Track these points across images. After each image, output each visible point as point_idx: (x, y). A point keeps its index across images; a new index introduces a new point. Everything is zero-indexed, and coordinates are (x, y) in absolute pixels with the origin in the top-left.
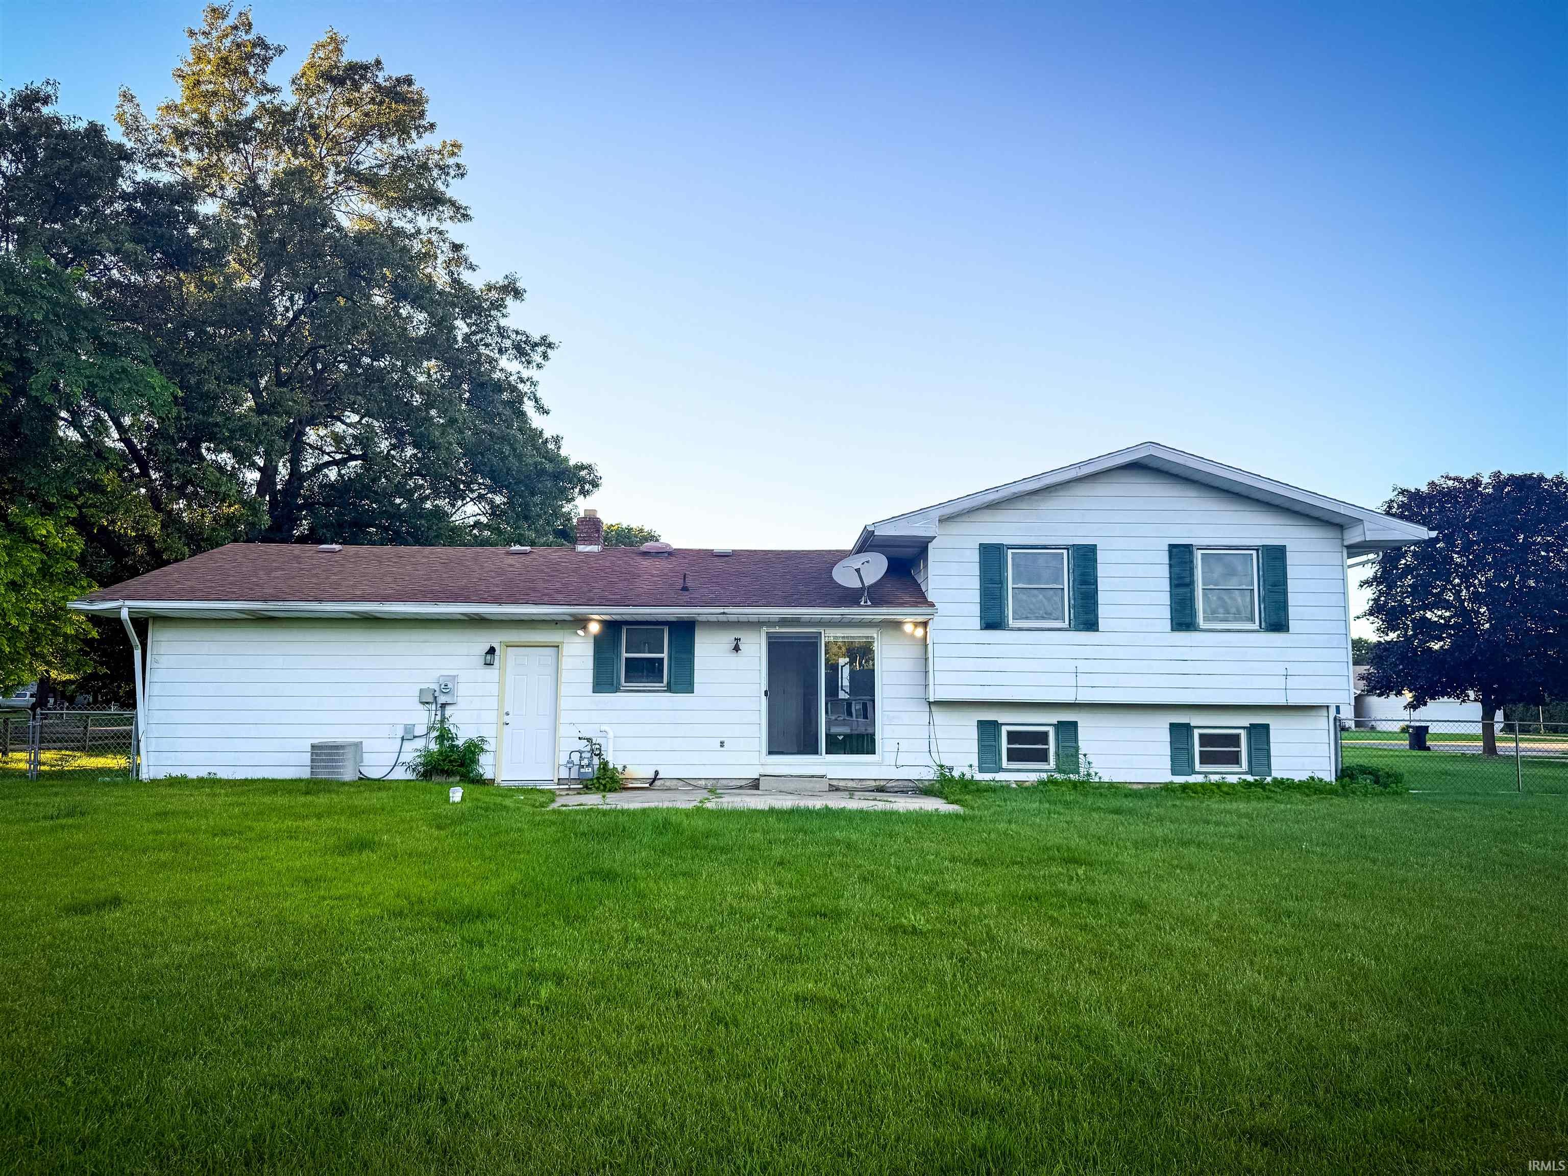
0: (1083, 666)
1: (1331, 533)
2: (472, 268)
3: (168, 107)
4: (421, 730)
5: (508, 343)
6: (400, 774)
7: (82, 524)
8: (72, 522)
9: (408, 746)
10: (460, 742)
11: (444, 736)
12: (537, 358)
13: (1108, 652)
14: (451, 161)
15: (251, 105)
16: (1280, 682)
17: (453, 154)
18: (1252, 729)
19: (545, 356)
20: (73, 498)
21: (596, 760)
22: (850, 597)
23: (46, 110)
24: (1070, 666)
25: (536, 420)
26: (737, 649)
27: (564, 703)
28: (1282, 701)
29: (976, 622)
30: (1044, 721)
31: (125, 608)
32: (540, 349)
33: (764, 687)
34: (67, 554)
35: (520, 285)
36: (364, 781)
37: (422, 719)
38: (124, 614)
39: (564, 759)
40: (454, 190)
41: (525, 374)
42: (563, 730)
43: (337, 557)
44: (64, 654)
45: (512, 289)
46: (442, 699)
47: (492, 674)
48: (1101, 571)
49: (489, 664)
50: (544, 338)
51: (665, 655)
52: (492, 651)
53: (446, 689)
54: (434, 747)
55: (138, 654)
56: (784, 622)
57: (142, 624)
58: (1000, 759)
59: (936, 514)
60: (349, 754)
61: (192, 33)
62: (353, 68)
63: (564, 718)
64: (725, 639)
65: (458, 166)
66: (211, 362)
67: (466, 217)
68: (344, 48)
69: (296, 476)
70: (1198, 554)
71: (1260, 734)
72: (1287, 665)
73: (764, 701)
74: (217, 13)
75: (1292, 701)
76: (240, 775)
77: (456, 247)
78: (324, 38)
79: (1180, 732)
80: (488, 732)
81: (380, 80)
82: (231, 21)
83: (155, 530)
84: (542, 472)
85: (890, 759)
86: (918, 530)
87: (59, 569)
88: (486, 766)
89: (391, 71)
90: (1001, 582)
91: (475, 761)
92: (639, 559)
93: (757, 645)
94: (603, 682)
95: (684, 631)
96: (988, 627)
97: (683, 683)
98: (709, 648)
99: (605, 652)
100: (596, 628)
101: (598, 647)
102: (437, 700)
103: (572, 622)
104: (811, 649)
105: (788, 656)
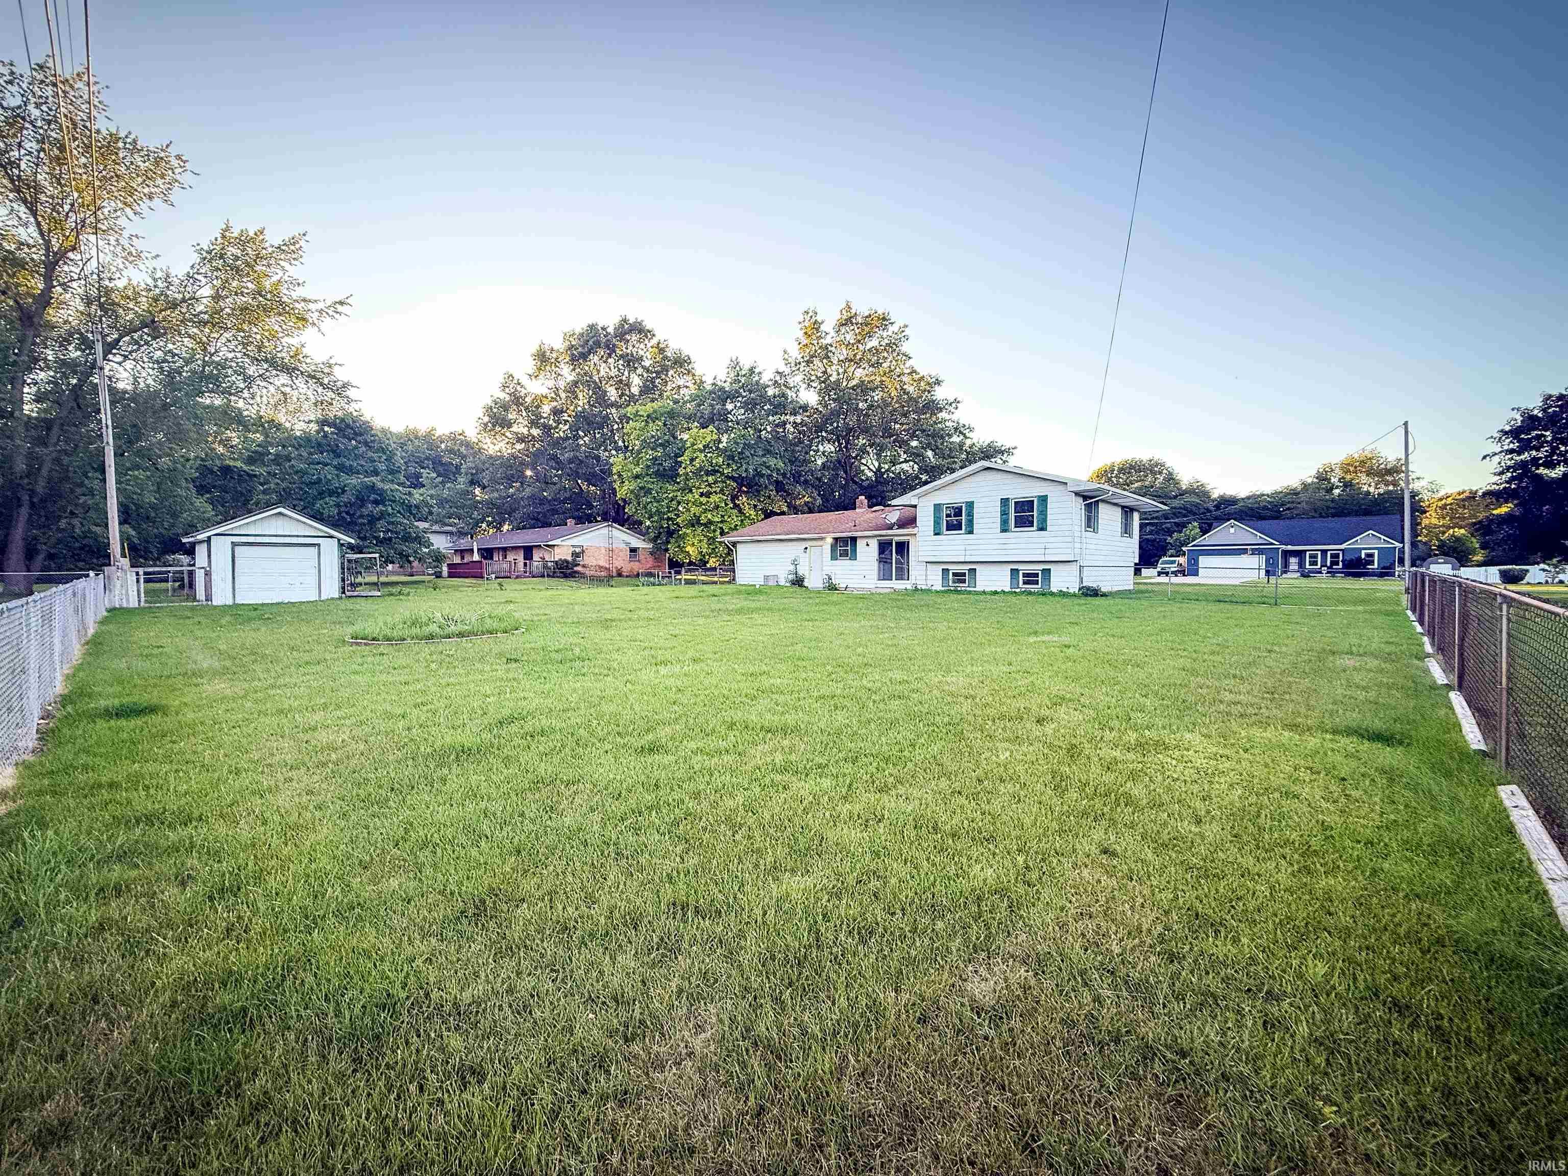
0: (968, 547)
4: (791, 571)
6: (786, 584)
9: (788, 576)
10: (800, 576)
11: (796, 574)
13: (975, 541)
16: (1042, 551)
21: (830, 582)
22: (890, 527)
24: (963, 548)
26: (868, 546)
27: (824, 564)
29: (932, 533)
30: (965, 568)
33: (878, 557)
36: (777, 585)
37: (790, 568)
38: (732, 542)
39: (823, 581)
42: (823, 572)
47: (807, 555)
48: (975, 511)
49: (806, 552)
51: (849, 549)
52: (806, 548)
53: (795, 560)
54: (794, 577)
56: (880, 535)
57: (734, 544)
58: (949, 582)
60: (773, 578)
63: (824, 568)
64: (864, 541)
70: (1012, 502)
71: (1047, 572)
72: (1046, 544)
73: (877, 563)
75: (1044, 559)
79: (1014, 572)
80: (807, 573)
85: (915, 581)
86: (912, 502)
88: (806, 582)
90: (941, 518)
91: (804, 581)
93: (874, 544)
94: (834, 558)
95: (854, 540)
96: (936, 534)
97: (854, 557)
98: (860, 544)
99: (833, 547)
100: (829, 540)
101: (832, 546)
102: (795, 563)
103: (822, 539)
104: (891, 544)
105: (884, 547)
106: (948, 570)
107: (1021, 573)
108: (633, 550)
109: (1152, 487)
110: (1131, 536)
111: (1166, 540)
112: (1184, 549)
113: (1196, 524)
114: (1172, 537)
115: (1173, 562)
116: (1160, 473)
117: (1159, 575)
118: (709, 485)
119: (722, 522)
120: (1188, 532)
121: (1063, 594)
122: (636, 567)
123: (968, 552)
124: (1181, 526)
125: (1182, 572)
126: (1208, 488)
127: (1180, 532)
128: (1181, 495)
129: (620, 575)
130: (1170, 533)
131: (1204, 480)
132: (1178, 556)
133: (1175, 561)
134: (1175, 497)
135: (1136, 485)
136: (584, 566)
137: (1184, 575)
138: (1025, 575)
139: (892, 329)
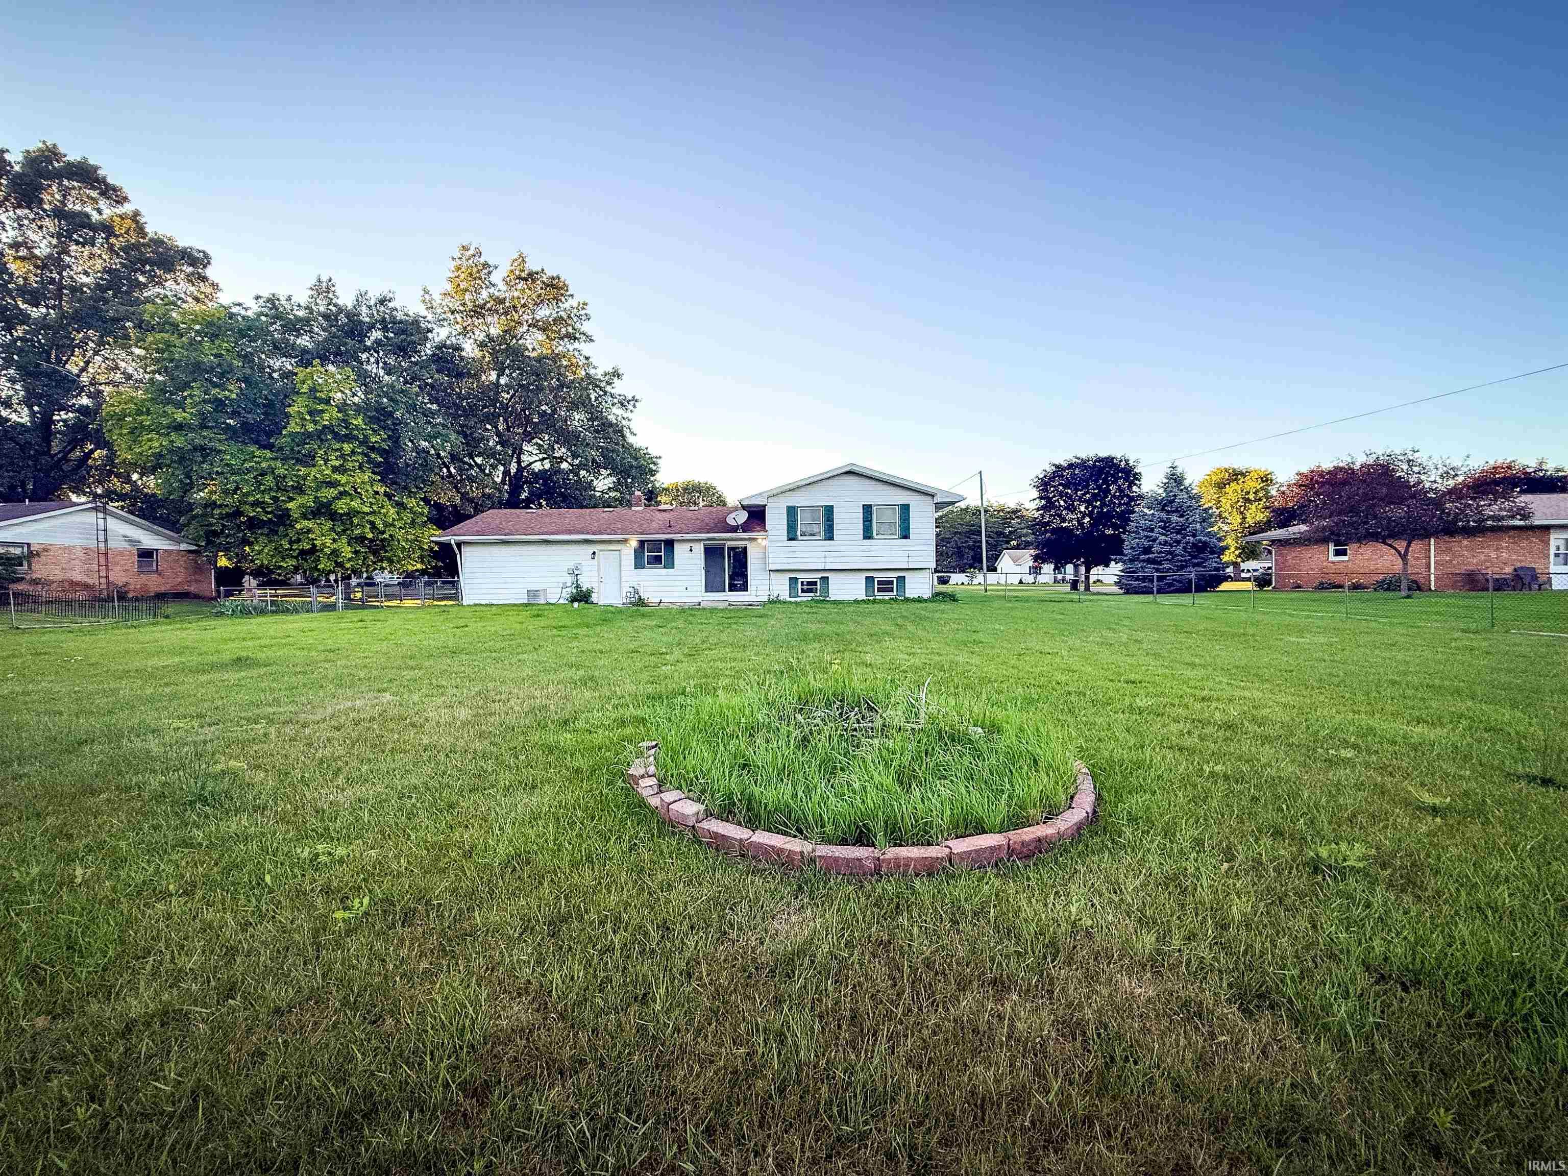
0: (828, 555)
1: (930, 498)
2: (595, 368)
3: (445, 294)
4: (569, 584)
5: (616, 401)
6: (562, 601)
7: (426, 500)
8: (422, 499)
9: (564, 590)
10: (584, 589)
11: (577, 587)
12: (630, 407)
13: (838, 549)
14: (582, 312)
15: (485, 294)
16: (909, 559)
17: (583, 309)
18: (898, 578)
19: (634, 406)
20: (421, 489)
21: (637, 596)
22: (734, 529)
23: (391, 305)
24: (823, 554)
25: (631, 439)
26: (691, 550)
27: (623, 573)
28: (907, 567)
29: (786, 538)
30: (817, 576)
31: (453, 540)
32: (632, 403)
33: (703, 565)
34: (422, 514)
35: (620, 372)
36: (548, 604)
37: (569, 580)
38: (453, 542)
39: (624, 596)
40: (586, 327)
41: (625, 415)
42: (624, 584)
43: (534, 515)
44: (422, 558)
45: (617, 374)
46: (576, 572)
47: (595, 562)
48: (836, 516)
49: (593, 558)
50: (634, 397)
51: (662, 554)
52: (594, 553)
53: (577, 569)
54: (574, 591)
55: (458, 556)
56: (709, 539)
57: (459, 545)
58: (798, 592)
59: (766, 495)
60: (542, 593)
61: (454, 259)
62: (531, 274)
63: (623, 579)
64: (687, 546)
65: (586, 315)
66: (476, 423)
67: (592, 340)
68: (527, 260)
69: (520, 469)
70: (874, 508)
71: (901, 579)
72: (909, 552)
73: (703, 572)
74: (465, 248)
75: (911, 567)
76: (501, 603)
77: (587, 358)
78: (516, 256)
79: (869, 580)
80: (595, 585)
81: (545, 279)
82: (471, 252)
83: (458, 501)
84: (631, 467)
85: (754, 593)
86: (760, 502)
87: (418, 520)
88: (594, 598)
89: (550, 272)
90: (795, 521)
91: (590, 596)
92: (657, 513)
93: (699, 549)
94: (639, 565)
95: (670, 544)
96: (790, 539)
97: (670, 564)
98: (680, 550)
99: (639, 553)
100: (634, 543)
101: (635, 551)
102: (574, 573)
103: (625, 541)
104: (724, 549)
105: (712, 553)
106: (796, 579)
107: (876, 580)
108: (146, 554)
118: (342, 456)
119: (373, 513)
121: (920, 600)
122: (154, 583)
129: (122, 597)
136: (35, 582)
138: (879, 583)
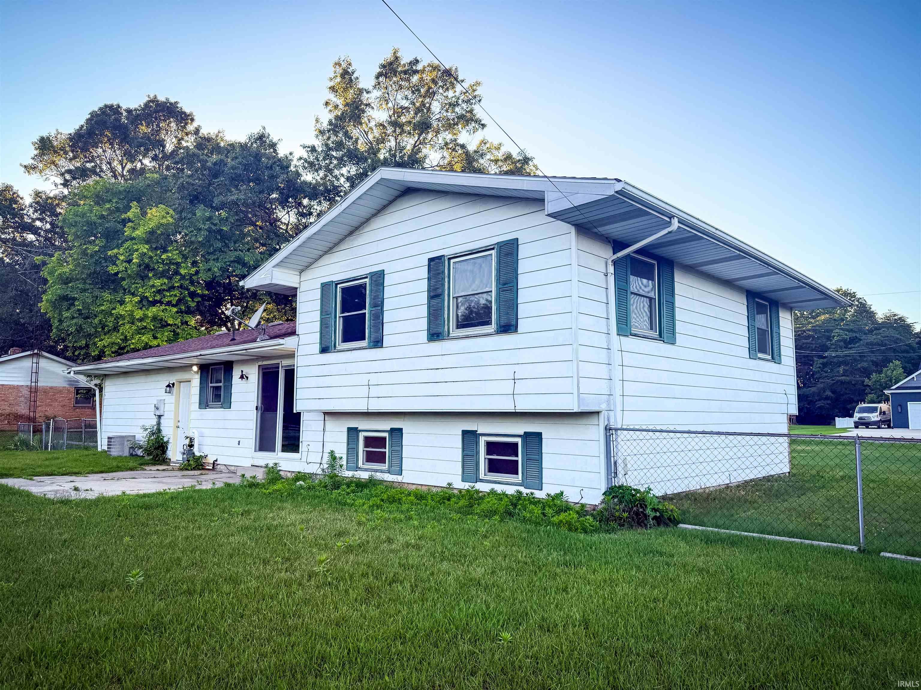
0: (374, 379)
13: (388, 365)
16: (508, 387)
18: (527, 438)
21: (191, 452)
24: (365, 379)
26: (242, 378)
27: (191, 415)
28: (508, 407)
29: (317, 348)
30: (382, 427)
33: (256, 403)
46: (157, 413)
47: (173, 398)
48: (388, 292)
49: (167, 392)
51: (222, 384)
52: (171, 387)
58: (357, 460)
63: (191, 424)
70: (450, 264)
71: (533, 443)
72: (516, 368)
73: (255, 413)
75: (522, 407)
79: (468, 439)
80: (172, 431)
85: (305, 457)
90: (330, 313)
91: (167, 448)
93: (254, 374)
94: (203, 403)
95: (228, 366)
96: (327, 349)
97: (228, 405)
98: (236, 375)
99: (202, 383)
100: (198, 370)
101: (200, 381)
103: (190, 367)
104: (277, 375)
106: (355, 431)
107: (482, 441)
109: (842, 320)
110: (776, 358)
111: (863, 382)
112: (886, 392)
113: (897, 362)
114: (869, 378)
115: (874, 410)
116: (851, 306)
117: (856, 427)
120: (889, 373)
123: (375, 391)
124: (880, 366)
125: (887, 423)
126: (909, 321)
127: (880, 372)
128: (876, 329)
130: (867, 373)
131: (901, 312)
132: (880, 402)
133: (877, 408)
134: (871, 331)
135: (823, 317)
137: (889, 427)
138: (492, 447)
139: (459, 88)
